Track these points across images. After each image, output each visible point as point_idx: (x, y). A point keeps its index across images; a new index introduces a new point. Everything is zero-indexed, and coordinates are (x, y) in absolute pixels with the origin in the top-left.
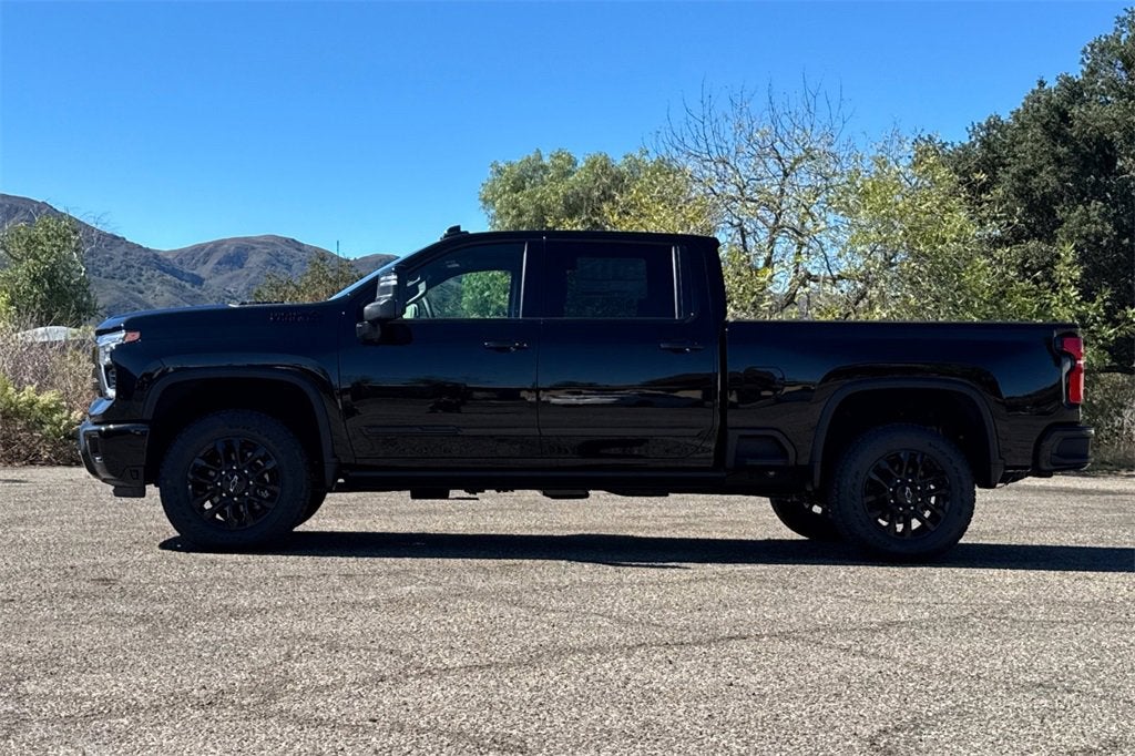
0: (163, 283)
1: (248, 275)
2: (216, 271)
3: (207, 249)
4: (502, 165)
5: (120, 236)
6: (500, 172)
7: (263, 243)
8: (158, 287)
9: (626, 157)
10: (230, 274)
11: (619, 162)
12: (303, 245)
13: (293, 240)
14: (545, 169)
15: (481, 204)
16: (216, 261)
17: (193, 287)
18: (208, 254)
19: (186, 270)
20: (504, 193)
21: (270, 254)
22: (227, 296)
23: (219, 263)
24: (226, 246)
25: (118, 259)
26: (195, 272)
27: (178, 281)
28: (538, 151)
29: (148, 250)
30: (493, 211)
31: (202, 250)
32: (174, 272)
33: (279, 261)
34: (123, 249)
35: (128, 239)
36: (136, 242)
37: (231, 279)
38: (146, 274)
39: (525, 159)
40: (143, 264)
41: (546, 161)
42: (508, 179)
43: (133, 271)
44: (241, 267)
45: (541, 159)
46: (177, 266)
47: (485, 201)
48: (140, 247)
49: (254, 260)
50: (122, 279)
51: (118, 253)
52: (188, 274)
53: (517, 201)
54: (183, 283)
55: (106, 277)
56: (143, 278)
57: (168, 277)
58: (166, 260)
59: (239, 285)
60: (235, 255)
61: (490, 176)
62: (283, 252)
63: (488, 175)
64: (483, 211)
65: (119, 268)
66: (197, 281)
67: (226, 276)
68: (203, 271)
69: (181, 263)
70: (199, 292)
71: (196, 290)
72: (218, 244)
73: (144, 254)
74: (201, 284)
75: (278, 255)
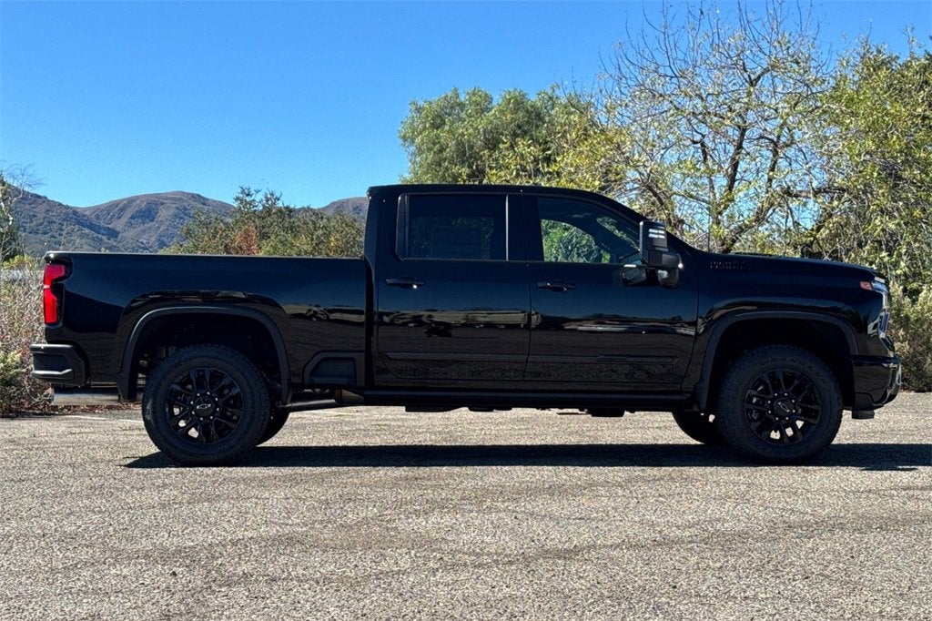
0: (82, 236)
1: (159, 227)
2: (130, 225)
3: (120, 206)
4: (421, 103)
5: (42, 195)
6: (419, 110)
7: (171, 198)
8: (78, 240)
9: (539, 94)
10: (142, 227)
11: (533, 98)
12: (207, 199)
13: (199, 195)
14: (462, 106)
15: (401, 141)
16: (129, 216)
17: (109, 239)
18: (122, 210)
19: (102, 224)
20: (425, 129)
21: (177, 208)
22: (139, 247)
23: (132, 217)
24: (138, 202)
25: (41, 216)
26: (110, 226)
27: (95, 235)
28: (456, 89)
29: (67, 207)
30: (413, 148)
31: (117, 206)
32: (91, 227)
33: (186, 215)
34: (45, 206)
35: (49, 198)
36: (56, 200)
37: (143, 231)
38: (67, 229)
39: (443, 96)
40: (64, 220)
41: (463, 98)
42: (427, 117)
43: (55, 226)
44: (152, 221)
45: (458, 97)
46: (95, 221)
47: (404, 138)
48: (60, 204)
49: (164, 214)
50: (45, 233)
51: (40, 210)
52: (105, 228)
53: (438, 137)
54: (100, 236)
55: (30, 233)
56: (64, 233)
57: (87, 231)
58: (84, 216)
59: (150, 237)
60: (146, 210)
61: (410, 115)
62: (190, 207)
63: (407, 113)
64: (403, 149)
65: (41, 224)
66: (113, 234)
67: (139, 229)
68: (118, 225)
69: (98, 218)
70: (115, 243)
71: (112, 242)
72: (131, 201)
73: (64, 211)
74: (116, 237)
75: (185, 209)
